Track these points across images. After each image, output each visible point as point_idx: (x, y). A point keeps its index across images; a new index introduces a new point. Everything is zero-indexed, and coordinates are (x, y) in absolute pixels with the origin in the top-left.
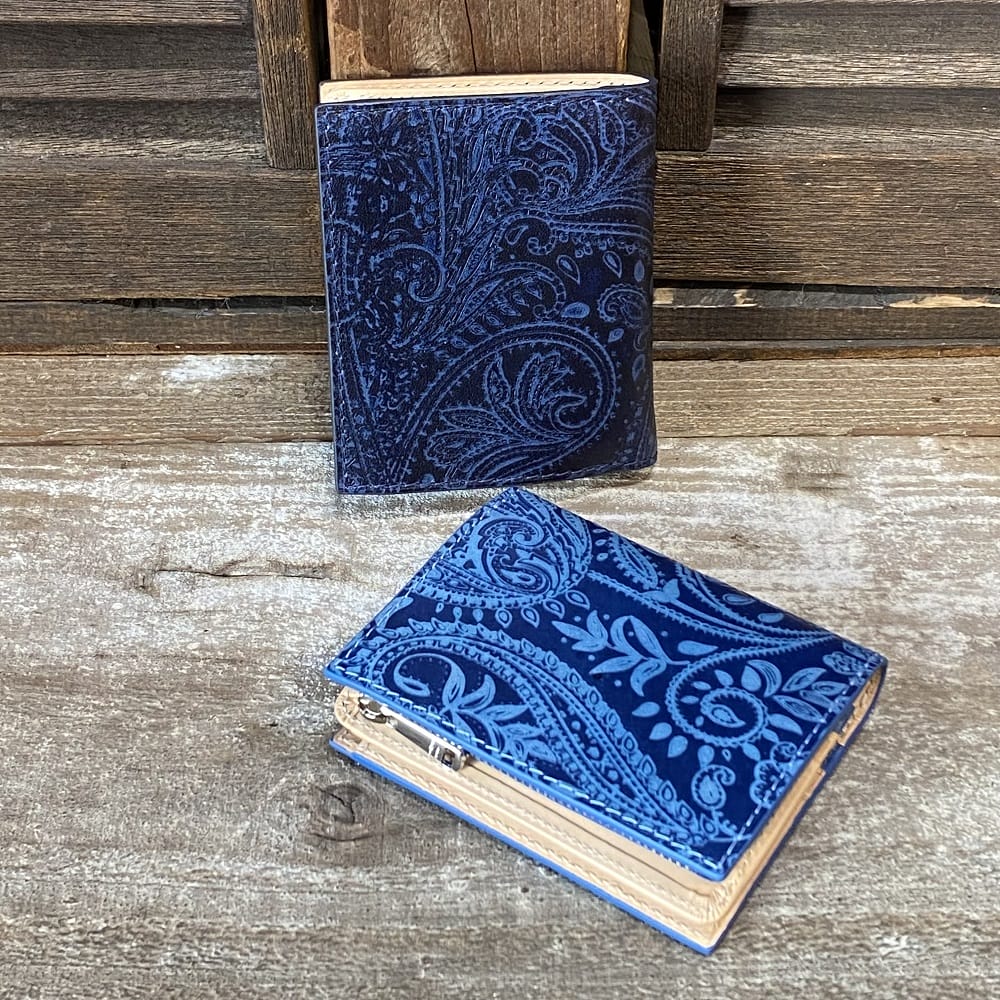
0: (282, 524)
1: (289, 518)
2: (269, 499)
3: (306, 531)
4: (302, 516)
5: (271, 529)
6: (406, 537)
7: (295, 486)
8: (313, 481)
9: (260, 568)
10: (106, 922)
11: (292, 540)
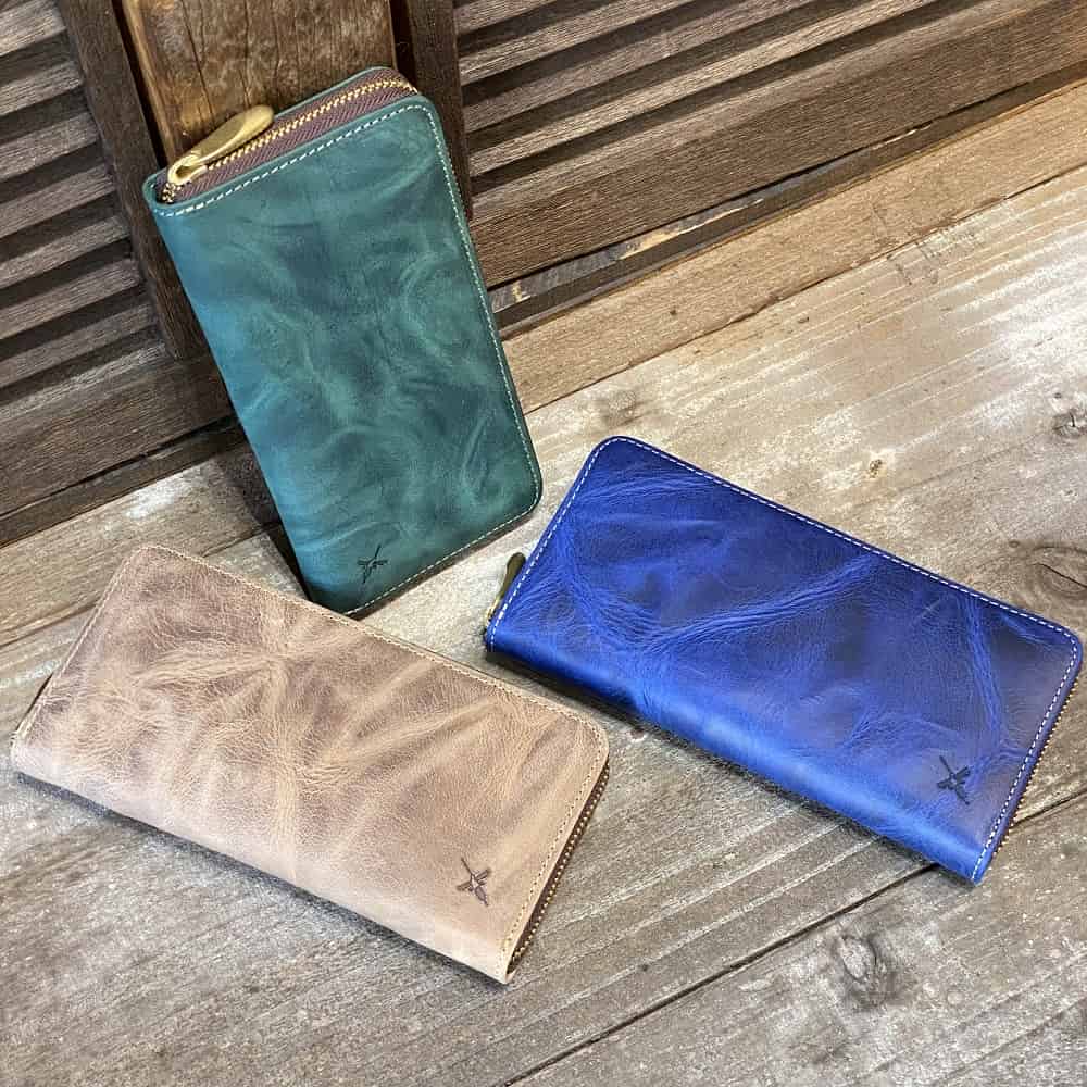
10: (353, 934)
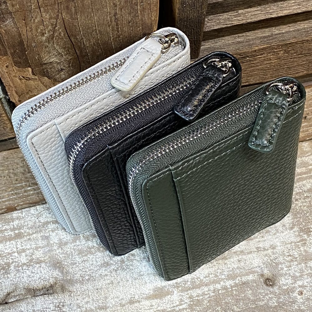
0: (25, 264)
1: (27, 259)
2: (15, 250)
3: (38, 265)
4: (34, 257)
5: (20, 268)
6: (85, 258)
7: (25, 238)
8: (33, 233)
9: (22, 294)
11: (32, 272)
